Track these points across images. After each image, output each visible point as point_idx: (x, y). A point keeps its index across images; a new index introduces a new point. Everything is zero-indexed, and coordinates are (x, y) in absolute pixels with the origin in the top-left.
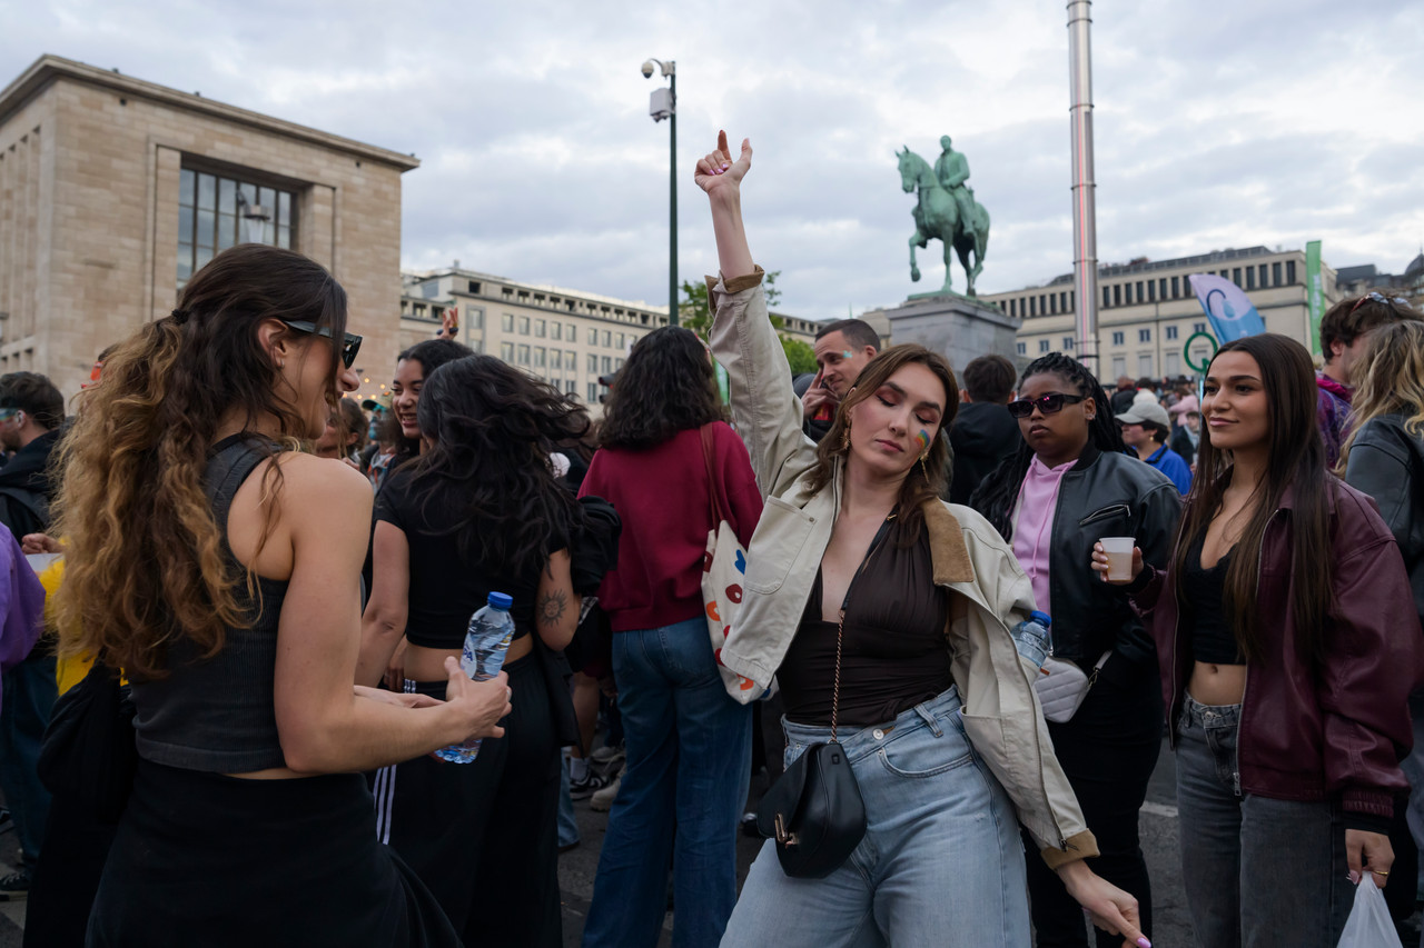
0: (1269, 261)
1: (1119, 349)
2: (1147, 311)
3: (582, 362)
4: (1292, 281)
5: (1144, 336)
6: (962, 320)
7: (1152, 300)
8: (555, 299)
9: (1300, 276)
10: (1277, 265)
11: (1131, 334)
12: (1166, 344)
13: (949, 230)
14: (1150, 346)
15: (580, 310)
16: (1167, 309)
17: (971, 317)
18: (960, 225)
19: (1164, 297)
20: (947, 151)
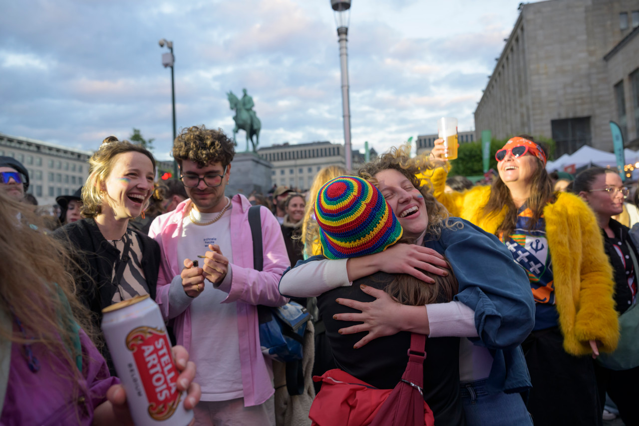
0: (331, 147)
1: (283, 176)
2: (292, 162)
3: (46, 176)
4: (338, 154)
5: (292, 172)
6: (254, 163)
7: (294, 158)
8: (29, 144)
9: (341, 152)
10: (334, 149)
11: (287, 171)
12: (299, 175)
13: (248, 127)
14: (293, 176)
15: (43, 150)
16: (300, 162)
17: (257, 162)
18: (252, 126)
19: (298, 158)
20: (245, 95)
